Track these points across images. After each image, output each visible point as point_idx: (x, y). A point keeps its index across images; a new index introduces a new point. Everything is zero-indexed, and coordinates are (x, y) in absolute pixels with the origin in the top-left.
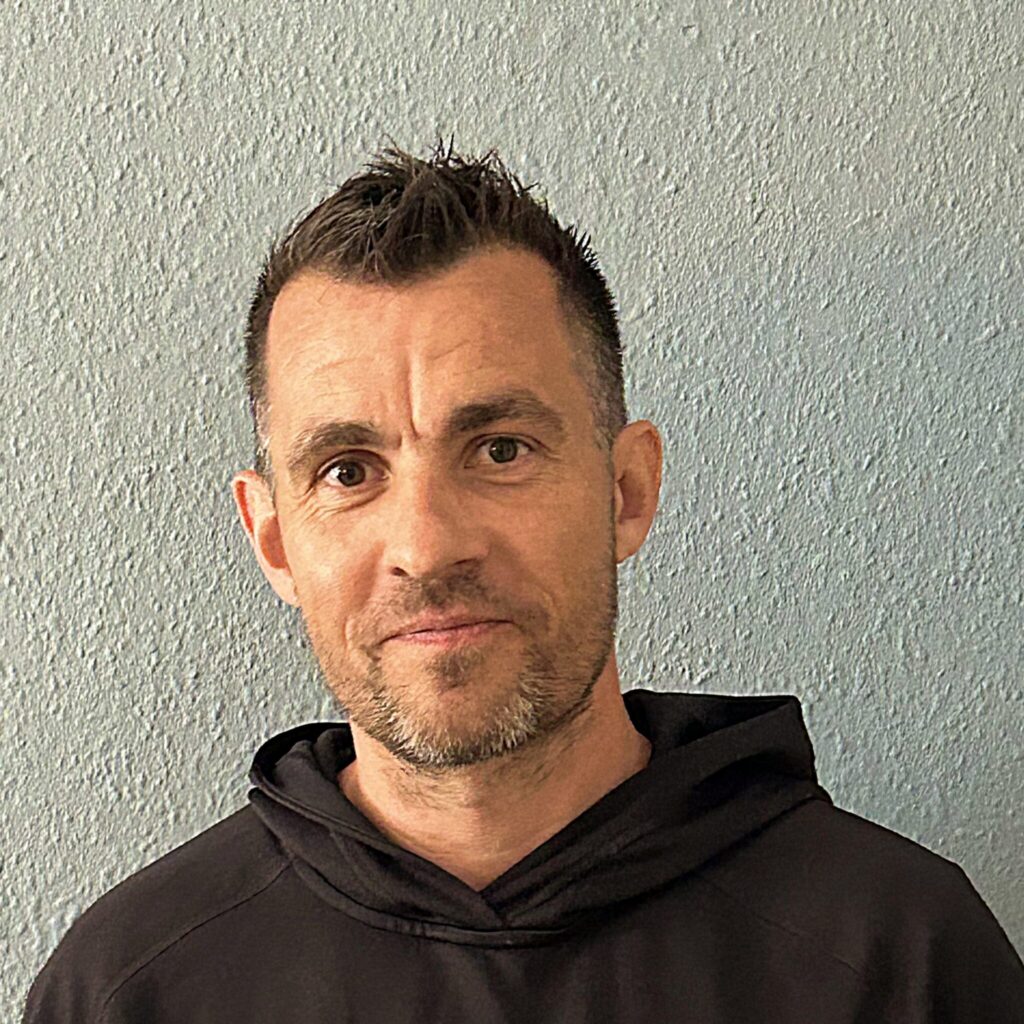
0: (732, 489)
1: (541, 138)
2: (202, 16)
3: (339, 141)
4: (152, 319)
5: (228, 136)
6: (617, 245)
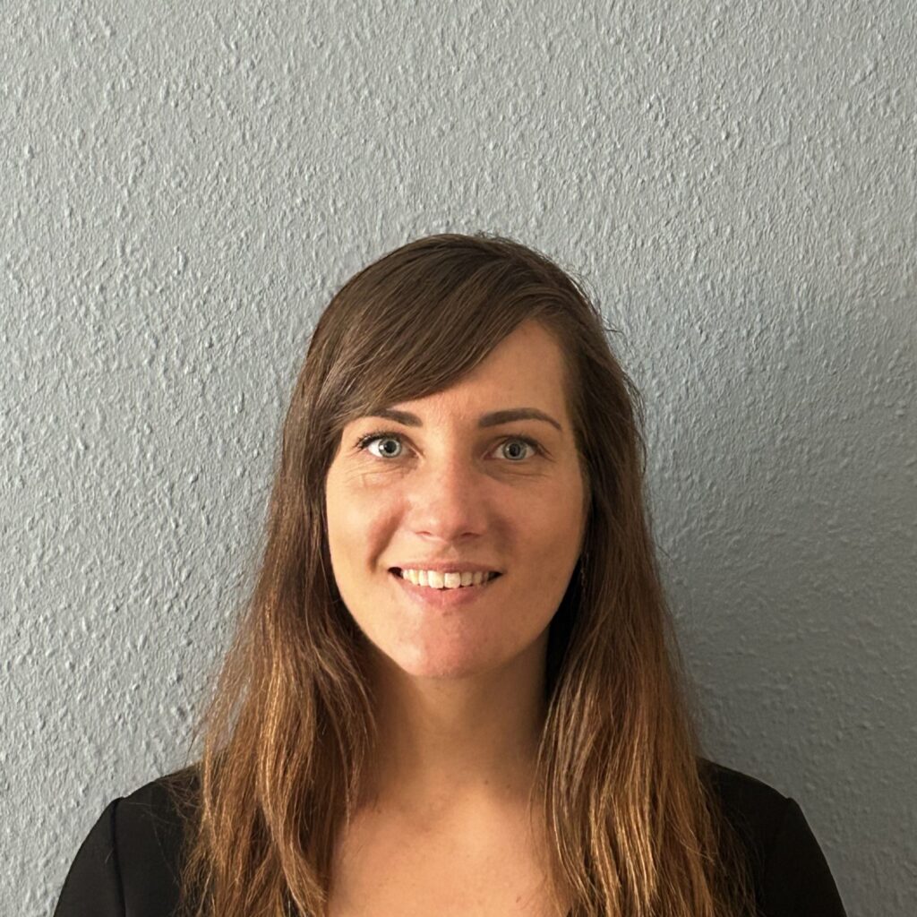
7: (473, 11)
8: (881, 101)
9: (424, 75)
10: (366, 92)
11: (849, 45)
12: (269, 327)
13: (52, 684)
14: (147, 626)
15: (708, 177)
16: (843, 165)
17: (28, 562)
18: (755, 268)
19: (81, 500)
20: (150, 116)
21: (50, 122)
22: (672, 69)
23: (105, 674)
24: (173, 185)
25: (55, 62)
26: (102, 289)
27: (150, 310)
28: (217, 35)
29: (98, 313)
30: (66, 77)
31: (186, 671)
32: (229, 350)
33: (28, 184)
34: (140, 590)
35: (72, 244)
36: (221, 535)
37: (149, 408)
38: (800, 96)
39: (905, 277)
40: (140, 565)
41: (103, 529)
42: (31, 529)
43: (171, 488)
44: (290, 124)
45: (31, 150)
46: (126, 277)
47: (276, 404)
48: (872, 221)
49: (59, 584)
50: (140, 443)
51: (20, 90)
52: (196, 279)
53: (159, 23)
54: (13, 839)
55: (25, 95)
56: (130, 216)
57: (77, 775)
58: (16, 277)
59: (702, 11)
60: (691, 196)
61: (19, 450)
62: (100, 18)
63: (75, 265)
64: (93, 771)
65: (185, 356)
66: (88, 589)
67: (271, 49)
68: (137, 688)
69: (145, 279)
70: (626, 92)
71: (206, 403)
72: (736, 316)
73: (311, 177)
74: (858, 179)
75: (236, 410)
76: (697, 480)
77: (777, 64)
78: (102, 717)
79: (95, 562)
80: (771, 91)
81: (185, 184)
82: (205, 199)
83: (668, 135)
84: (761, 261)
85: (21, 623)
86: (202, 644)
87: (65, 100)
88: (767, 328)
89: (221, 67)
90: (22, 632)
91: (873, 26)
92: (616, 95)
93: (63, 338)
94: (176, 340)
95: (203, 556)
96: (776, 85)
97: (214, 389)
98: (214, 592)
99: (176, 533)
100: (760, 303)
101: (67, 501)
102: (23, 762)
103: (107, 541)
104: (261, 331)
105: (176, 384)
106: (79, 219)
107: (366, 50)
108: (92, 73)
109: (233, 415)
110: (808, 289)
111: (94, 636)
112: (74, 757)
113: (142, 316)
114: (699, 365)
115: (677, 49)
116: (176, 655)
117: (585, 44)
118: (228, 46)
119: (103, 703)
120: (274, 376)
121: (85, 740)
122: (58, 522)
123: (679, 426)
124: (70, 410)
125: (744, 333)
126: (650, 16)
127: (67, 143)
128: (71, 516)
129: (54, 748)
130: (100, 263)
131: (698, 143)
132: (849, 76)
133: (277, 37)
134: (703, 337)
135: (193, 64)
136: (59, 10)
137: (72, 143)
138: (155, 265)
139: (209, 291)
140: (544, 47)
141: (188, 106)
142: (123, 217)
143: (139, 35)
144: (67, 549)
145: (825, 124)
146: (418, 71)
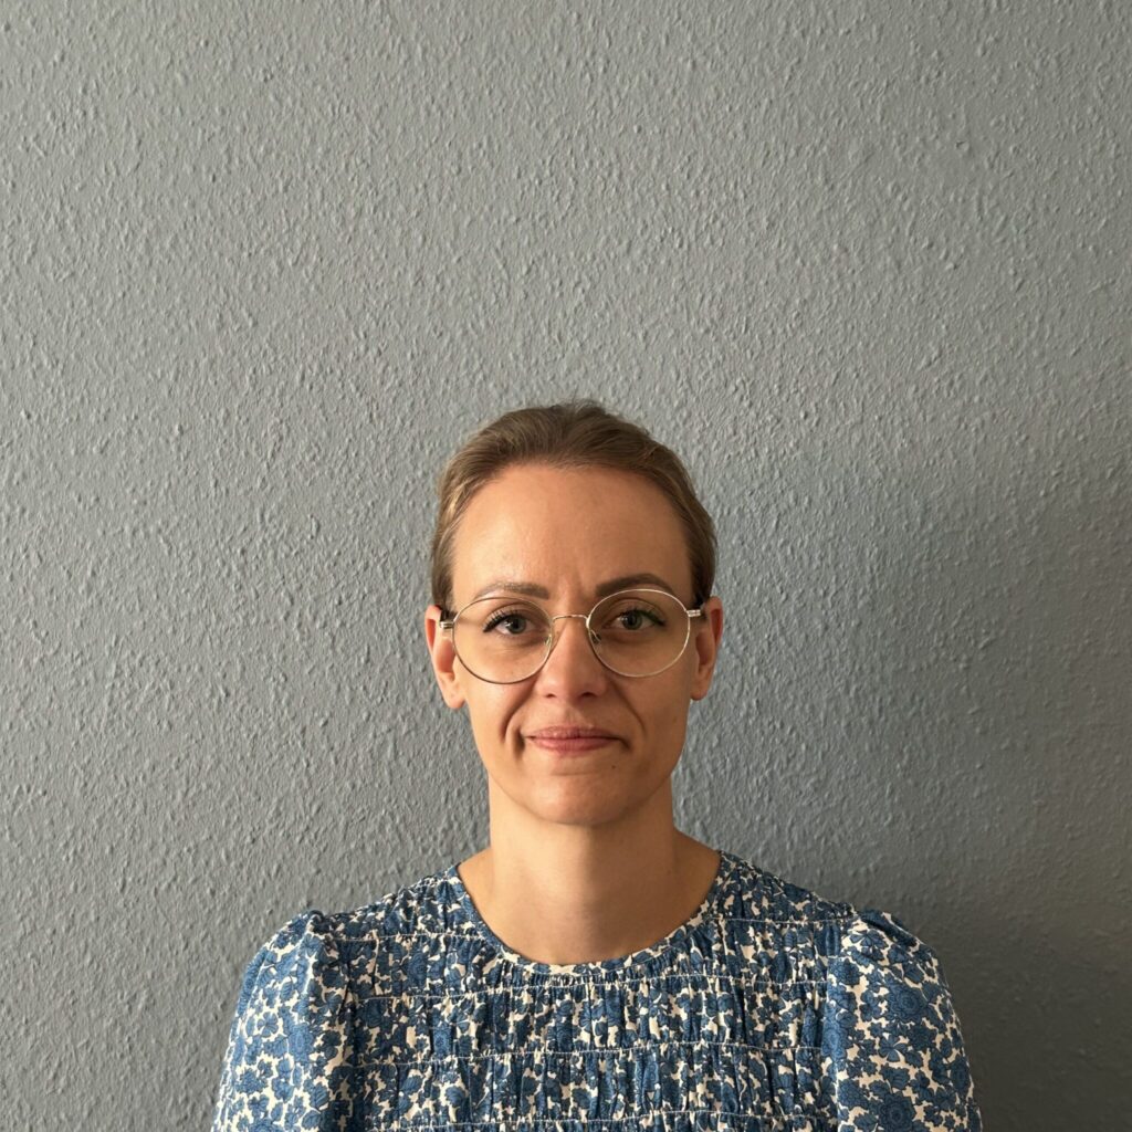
0: (1004, 496)
1: (848, 232)
2: (587, 148)
3: (693, 238)
4: (553, 378)
5: (608, 240)
6: (909, 312)
7: (576, 304)
8: (945, 384)
9: (533, 361)
10: (480, 376)
11: (916, 334)
12: (393, 586)
13: (195, 909)
14: (280, 857)
15: (788, 452)
16: (911, 441)
17: (174, 797)
18: (831, 534)
19: (222, 741)
20: (288, 398)
21: (197, 402)
22: (756, 355)
23: (242, 900)
24: (307, 459)
25: (204, 350)
26: (243, 552)
27: (286, 571)
28: (348, 327)
29: (239, 574)
30: (212, 362)
31: (315, 897)
32: (356, 607)
33: (179, 458)
34: (274, 825)
35: (216, 512)
36: (348, 773)
37: (285, 658)
38: (871, 380)
39: (967, 543)
40: (275, 800)
41: (242, 768)
42: (177, 768)
43: (303, 731)
44: (413, 404)
45: (181, 428)
46: (265, 541)
47: (398, 655)
48: (937, 492)
49: (202, 818)
50: (276, 690)
51: (172, 374)
52: (328, 544)
53: (296, 314)
54: (158, 1050)
55: (176, 379)
56: (269, 488)
57: (216, 992)
58: (166, 541)
59: (783, 303)
60: (772, 468)
61: (167, 697)
62: (243, 310)
63: (219, 531)
64: (230, 988)
65: (317, 612)
66: (228, 822)
67: (397, 338)
68: (271, 912)
69: (282, 543)
70: (714, 376)
71: (335, 653)
72: (813, 578)
73: (431, 452)
74: (924, 454)
75: (362, 660)
76: (778, 726)
77: (851, 351)
78: (239, 938)
79: (234, 797)
80: (845, 375)
81: (318, 458)
82: (336, 470)
83: (752, 413)
84: (836, 527)
85: (167, 853)
86: (330, 873)
87: (211, 382)
88: (842, 589)
89: (351, 355)
90: (168, 861)
91: (938, 317)
92: (705, 379)
93: (208, 596)
94: (309, 598)
95: (332, 792)
96: (850, 370)
97: (343, 641)
98: (341, 824)
99: (307, 771)
100: (836, 566)
101: (209, 743)
102: (167, 979)
103: (245, 780)
104: (385, 591)
105: (309, 637)
106: (223, 489)
107: (481, 338)
108: (235, 359)
109: (359, 665)
110: (880, 552)
111: (232, 864)
112: (214, 974)
113: (279, 576)
114: (780, 622)
115: (761, 338)
116: (307, 883)
117: (677, 334)
118: (358, 336)
119: (240, 926)
120: (396, 630)
121: (223, 959)
122: (201, 761)
123: (762, 677)
124: (214, 660)
125: (821, 592)
126: (735, 309)
127: (214, 422)
128: (213, 756)
129: (194, 967)
130: (242, 529)
131: (779, 421)
132: (916, 361)
133: (401, 326)
134: (784, 597)
135: (326, 351)
136: (207, 303)
137: (217, 422)
138: (290, 530)
139: (339, 554)
140: (640, 336)
141: (322, 389)
142: (262, 488)
143: (278, 325)
144: (209, 786)
145: (894, 405)
146: (527, 357)
